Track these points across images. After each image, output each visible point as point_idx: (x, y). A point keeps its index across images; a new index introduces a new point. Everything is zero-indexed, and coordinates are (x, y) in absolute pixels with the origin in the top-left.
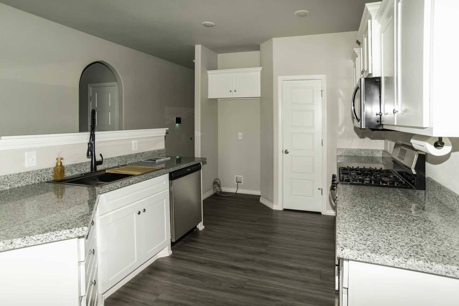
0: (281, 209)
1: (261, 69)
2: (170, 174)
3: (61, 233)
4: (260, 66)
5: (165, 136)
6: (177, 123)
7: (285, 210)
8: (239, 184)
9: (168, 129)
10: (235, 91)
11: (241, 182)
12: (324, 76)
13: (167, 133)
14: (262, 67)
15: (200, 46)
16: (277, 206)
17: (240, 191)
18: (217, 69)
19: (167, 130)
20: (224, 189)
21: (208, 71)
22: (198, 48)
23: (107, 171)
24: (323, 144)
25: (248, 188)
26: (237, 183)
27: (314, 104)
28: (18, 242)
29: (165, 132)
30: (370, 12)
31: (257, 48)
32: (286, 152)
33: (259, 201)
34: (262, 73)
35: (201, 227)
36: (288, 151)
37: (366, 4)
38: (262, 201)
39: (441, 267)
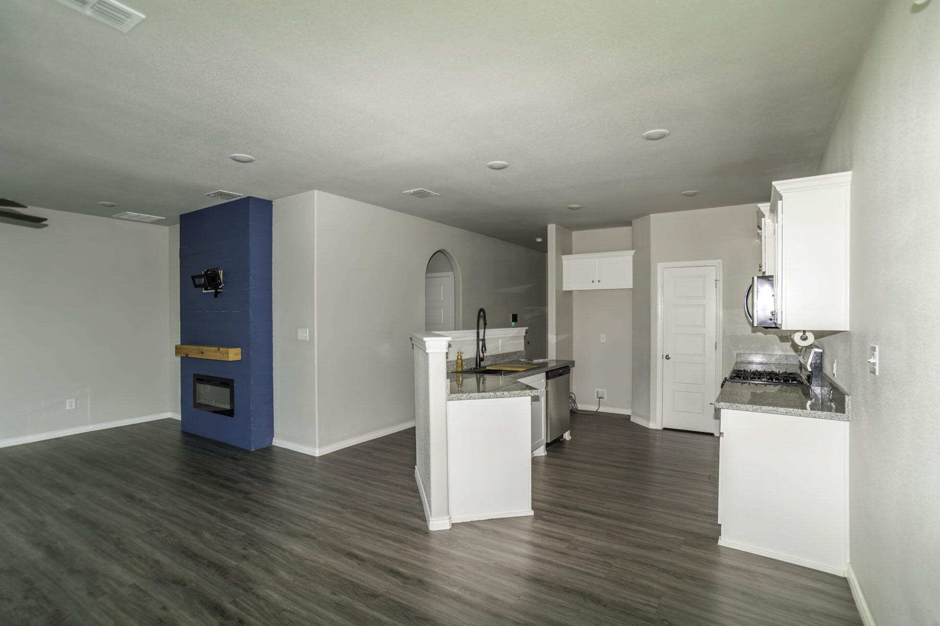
0: (660, 428)
1: (633, 253)
2: (547, 373)
3: (526, 392)
4: (632, 250)
5: (525, 336)
6: (513, 321)
7: (665, 429)
8: (601, 400)
9: (527, 328)
10: (599, 281)
11: (603, 398)
12: (720, 261)
13: (526, 333)
14: (634, 251)
15: (554, 225)
16: (655, 424)
17: (603, 409)
18: (571, 253)
19: (526, 330)
20: (581, 407)
21: (563, 256)
22: (552, 229)
23: (488, 368)
24: (717, 347)
25: (612, 406)
26: (598, 399)
27: (705, 298)
28: (506, 393)
29: (524, 331)
30: (780, 192)
31: (629, 223)
32: (667, 358)
33: (630, 420)
34: (635, 258)
35: (567, 436)
36: (670, 356)
37: (774, 183)
38: (633, 419)
39: (783, 410)
